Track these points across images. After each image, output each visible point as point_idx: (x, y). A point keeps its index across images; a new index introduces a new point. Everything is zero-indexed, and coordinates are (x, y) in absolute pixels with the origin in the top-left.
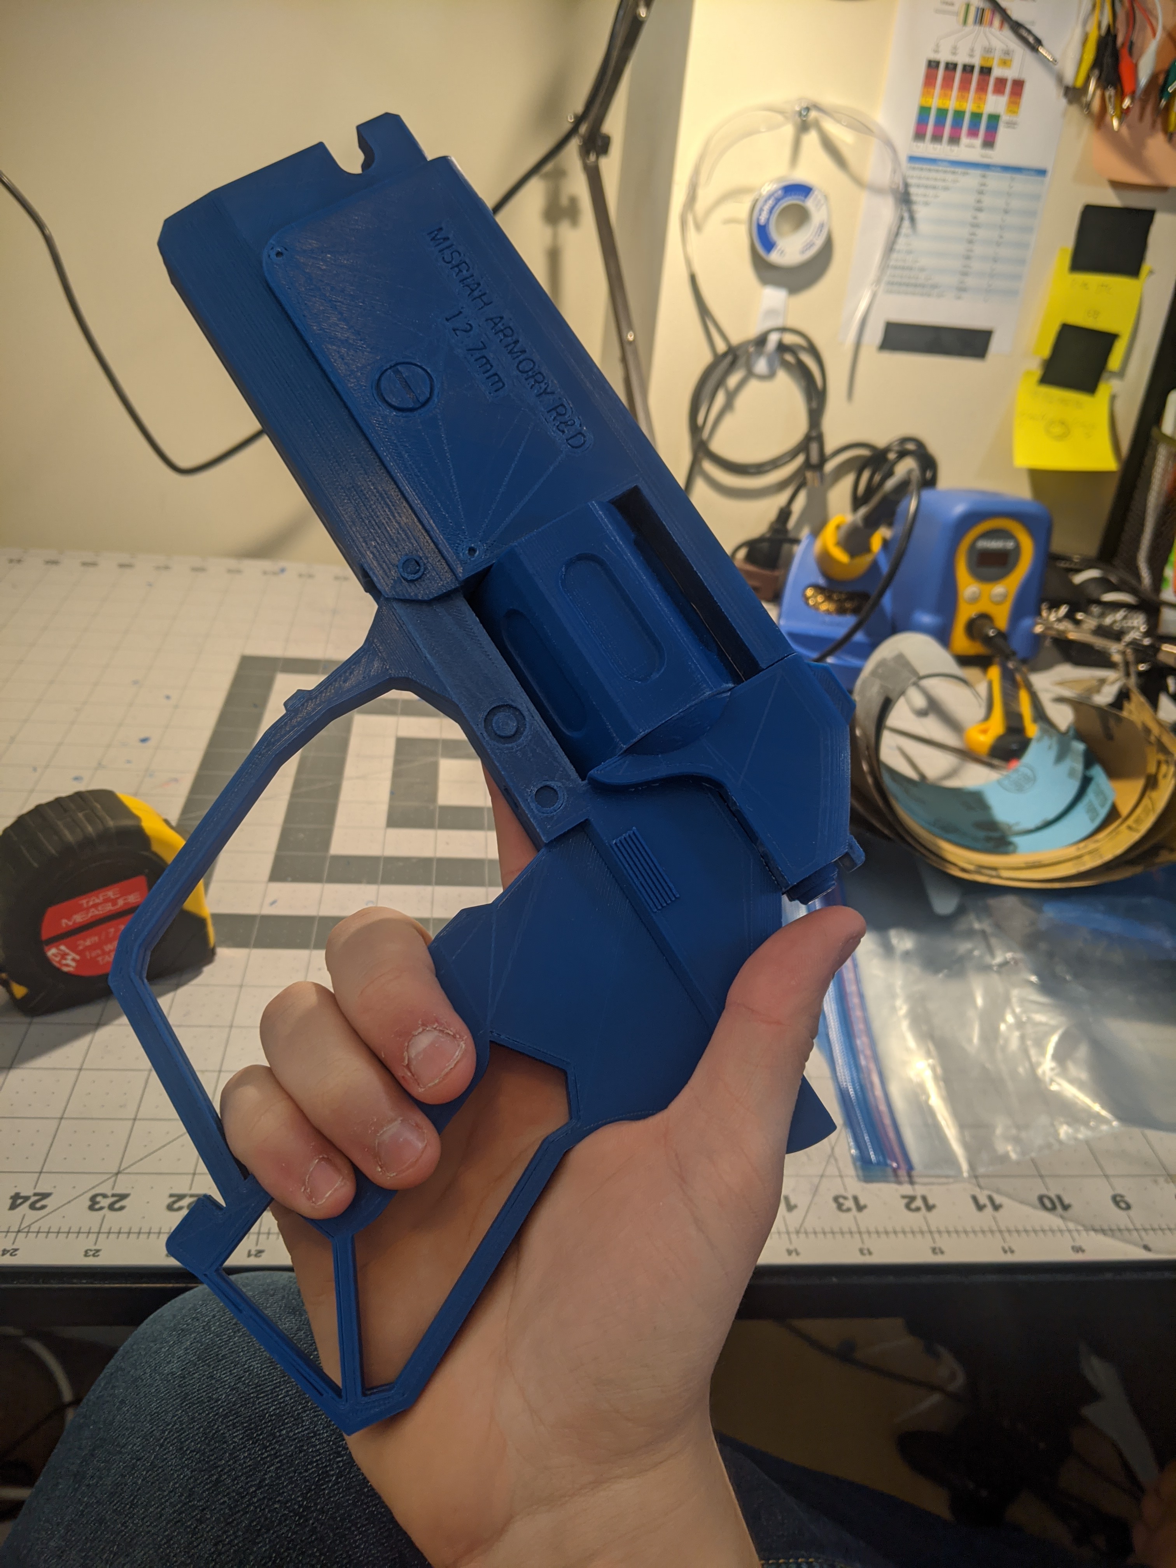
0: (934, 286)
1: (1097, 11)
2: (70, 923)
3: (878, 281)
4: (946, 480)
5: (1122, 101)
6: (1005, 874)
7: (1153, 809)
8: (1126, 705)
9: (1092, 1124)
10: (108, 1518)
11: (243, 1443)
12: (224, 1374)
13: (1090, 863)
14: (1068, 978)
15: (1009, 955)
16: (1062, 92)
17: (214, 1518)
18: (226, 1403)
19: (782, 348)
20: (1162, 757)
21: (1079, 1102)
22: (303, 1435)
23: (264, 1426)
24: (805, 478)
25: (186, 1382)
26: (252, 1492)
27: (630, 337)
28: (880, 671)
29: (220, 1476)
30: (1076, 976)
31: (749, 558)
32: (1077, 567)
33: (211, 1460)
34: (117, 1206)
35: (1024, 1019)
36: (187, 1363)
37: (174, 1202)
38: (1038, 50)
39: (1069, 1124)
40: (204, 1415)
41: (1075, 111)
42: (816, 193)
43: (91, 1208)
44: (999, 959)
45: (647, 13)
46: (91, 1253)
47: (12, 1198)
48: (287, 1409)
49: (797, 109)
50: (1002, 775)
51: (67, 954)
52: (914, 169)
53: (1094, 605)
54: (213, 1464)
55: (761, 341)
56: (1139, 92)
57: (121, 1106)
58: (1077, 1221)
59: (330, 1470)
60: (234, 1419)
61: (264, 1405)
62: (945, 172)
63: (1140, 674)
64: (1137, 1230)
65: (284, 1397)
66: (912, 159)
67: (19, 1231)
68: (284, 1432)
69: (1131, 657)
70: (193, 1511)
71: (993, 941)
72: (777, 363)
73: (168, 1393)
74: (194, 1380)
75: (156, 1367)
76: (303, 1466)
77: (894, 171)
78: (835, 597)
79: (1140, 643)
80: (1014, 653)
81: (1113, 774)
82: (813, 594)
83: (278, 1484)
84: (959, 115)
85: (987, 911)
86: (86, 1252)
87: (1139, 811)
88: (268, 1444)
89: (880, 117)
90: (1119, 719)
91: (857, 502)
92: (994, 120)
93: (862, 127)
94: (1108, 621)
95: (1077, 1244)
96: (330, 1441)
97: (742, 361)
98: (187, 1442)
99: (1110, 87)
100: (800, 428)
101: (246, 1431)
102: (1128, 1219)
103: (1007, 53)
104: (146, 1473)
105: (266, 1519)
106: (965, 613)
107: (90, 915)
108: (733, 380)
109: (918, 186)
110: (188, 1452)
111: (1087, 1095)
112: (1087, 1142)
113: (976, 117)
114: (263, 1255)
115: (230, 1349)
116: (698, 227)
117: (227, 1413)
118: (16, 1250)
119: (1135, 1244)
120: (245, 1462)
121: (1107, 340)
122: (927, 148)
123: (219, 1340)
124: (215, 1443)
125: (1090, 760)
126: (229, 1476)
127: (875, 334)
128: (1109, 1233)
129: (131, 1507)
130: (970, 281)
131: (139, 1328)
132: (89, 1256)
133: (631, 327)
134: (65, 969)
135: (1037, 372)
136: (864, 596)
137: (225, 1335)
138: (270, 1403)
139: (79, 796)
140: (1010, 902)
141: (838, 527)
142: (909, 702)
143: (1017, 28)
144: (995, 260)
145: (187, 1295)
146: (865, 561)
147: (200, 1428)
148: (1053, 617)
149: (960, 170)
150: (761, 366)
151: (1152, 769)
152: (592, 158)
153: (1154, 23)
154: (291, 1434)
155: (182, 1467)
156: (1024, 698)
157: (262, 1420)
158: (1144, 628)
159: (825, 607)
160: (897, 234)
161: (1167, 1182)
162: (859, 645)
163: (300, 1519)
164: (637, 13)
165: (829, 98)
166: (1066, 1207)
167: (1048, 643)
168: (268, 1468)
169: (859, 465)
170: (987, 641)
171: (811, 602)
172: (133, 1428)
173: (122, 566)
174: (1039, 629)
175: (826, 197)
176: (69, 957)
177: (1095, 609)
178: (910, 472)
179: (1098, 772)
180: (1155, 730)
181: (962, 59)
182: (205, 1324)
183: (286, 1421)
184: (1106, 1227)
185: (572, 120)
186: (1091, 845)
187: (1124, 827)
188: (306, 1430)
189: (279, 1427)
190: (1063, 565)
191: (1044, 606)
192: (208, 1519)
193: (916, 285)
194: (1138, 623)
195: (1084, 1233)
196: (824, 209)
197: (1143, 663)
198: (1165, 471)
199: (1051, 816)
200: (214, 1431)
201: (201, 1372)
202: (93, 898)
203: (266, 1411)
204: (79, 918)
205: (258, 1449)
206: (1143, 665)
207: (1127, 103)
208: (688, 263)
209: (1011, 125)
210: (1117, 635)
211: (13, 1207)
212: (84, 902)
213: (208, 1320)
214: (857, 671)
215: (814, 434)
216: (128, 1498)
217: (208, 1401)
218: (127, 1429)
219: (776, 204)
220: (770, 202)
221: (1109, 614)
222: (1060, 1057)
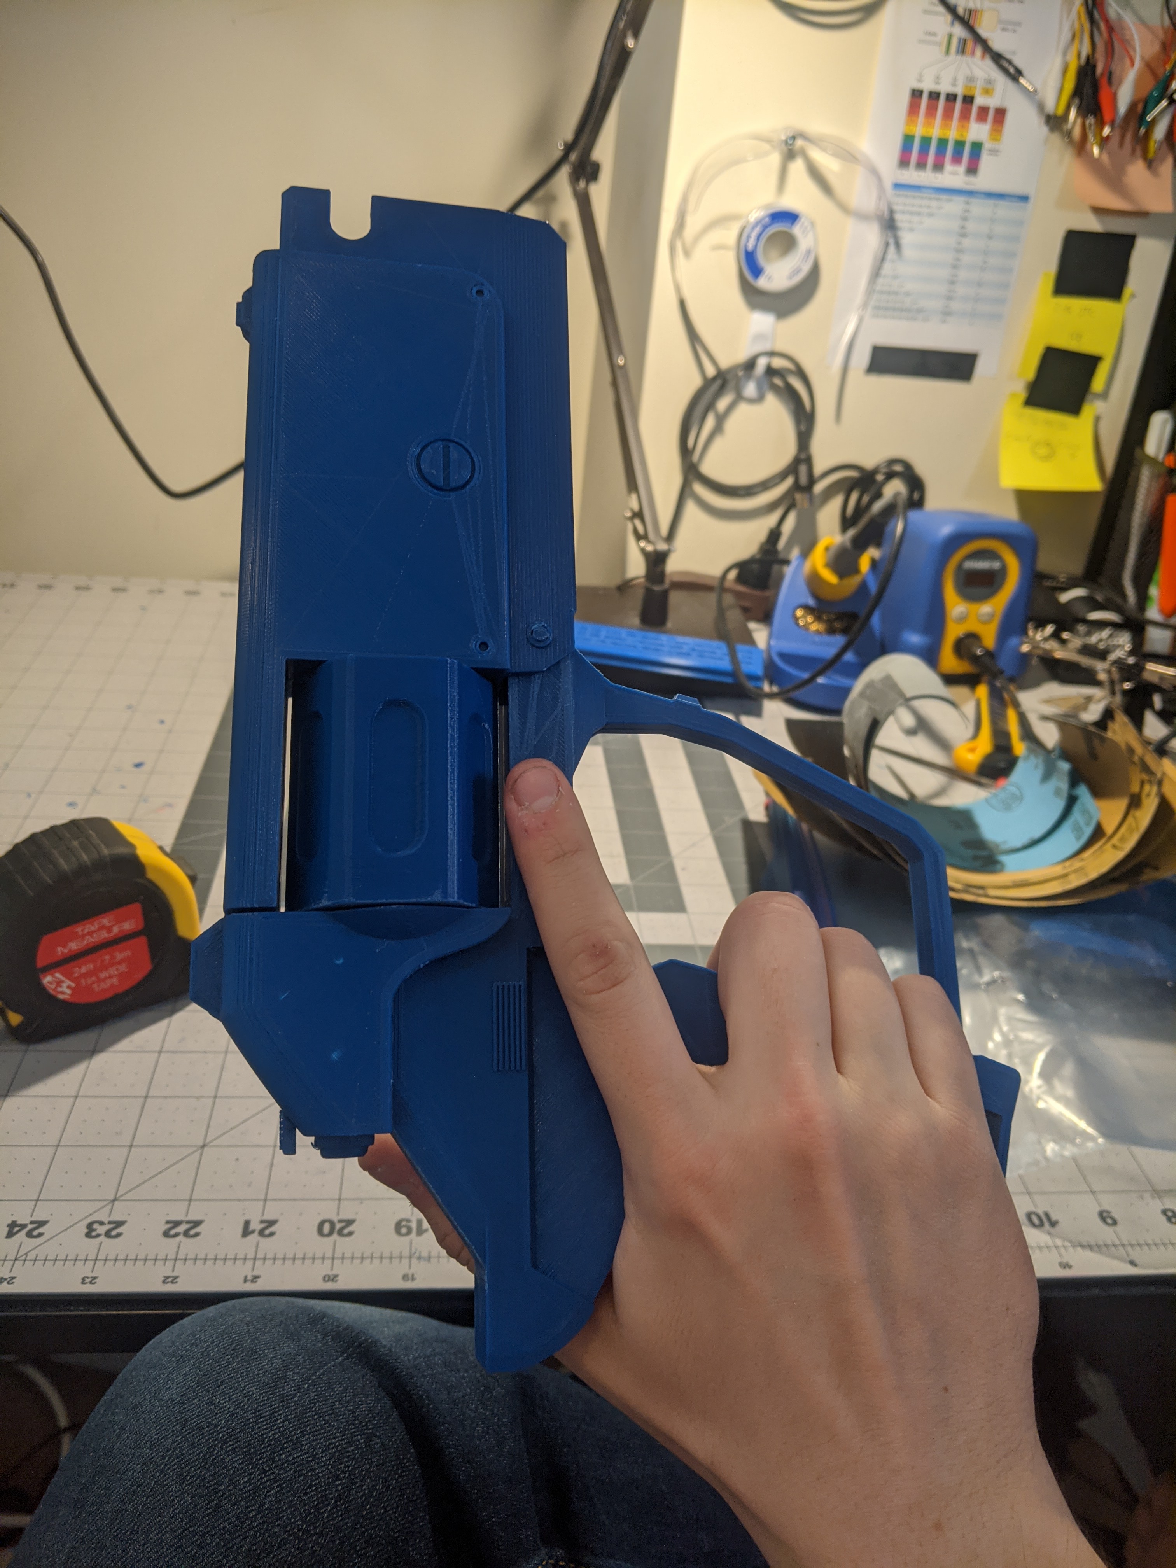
0: (920, 311)
1: (1077, 42)
2: (66, 951)
3: (865, 305)
4: (934, 501)
5: (1102, 129)
6: (992, 892)
7: (1137, 828)
8: (1110, 725)
9: (1078, 1141)
10: (108, 1544)
11: (242, 1468)
12: (222, 1400)
13: (1075, 882)
14: (1054, 996)
15: (996, 974)
16: (1043, 120)
17: (214, 1544)
18: (225, 1429)
19: (771, 371)
20: (1145, 777)
21: (1065, 1119)
22: (303, 1459)
23: (263, 1451)
24: (794, 500)
25: (185, 1408)
26: (252, 1517)
27: (621, 361)
28: (868, 692)
29: (221, 1501)
30: (1062, 993)
31: (740, 579)
32: (1064, 585)
33: (211, 1486)
34: (114, 1233)
35: (1011, 1037)
36: (187, 1389)
37: (170, 1229)
38: (1018, 79)
39: (1055, 1142)
40: (204, 1440)
41: (1056, 139)
42: (803, 220)
43: (88, 1235)
44: (986, 978)
45: (634, 44)
46: (88, 1280)
47: (8, 1226)
48: (286, 1434)
49: (783, 138)
50: (991, 793)
51: (62, 982)
52: (899, 196)
53: (1080, 624)
54: (213, 1490)
55: (750, 365)
56: (1118, 121)
57: (117, 1133)
58: (1064, 1238)
59: (329, 1494)
60: (233, 1445)
61: (263, 1430)
62: (930, 199)
63: (1125, 693)
64: (1123, 1245)
65: (284, 1421)
66: (897, 186)
67: (16, 1259)
68: (284, 1456)
69: (1116, 676)
70: (194, 1536)
71: (982, 960)
72: (766, 386)
73: (168, 1419)
74: (193, 1406)
75: (156, 1393)
76: (302, 1490)
77: (880, 198)
78: (825, 617)
79: (1125, 662)
80: (1001, 672)
81: (1098, 793)
82: (803, 615)
83: (278, 1508)
84: (943, 143)
85: (976, 930)
86: (83, 1279)
87: (1123, 830)
88: (267, 1469)
89: (865, 145)
90: (1103, 740)
91: (846, 523)
92: (977, 147)
93: (848, 155)
94: (1094, 639)
95: (1065, 1260)
96: (329, 1465)
97: (731, 384)
98: (187, 1468)
99: (1091, 116)
100: (789, 451)
101: (246, 1456)
102: (1114, 1233)
103: (989, 82)
104: (147, 1500)
105: (266, 1544)
106: (953, 632)
107: (85, 942)
108: (722, 404)
109: (903, 212)
110: (189, 1477)
111: (1074, 1112)
112: (1074, 1159)
113: (960, 145)
114: (259, 1280)
115: (228, 1375)
116: (687, 253)
117: (226, 1439)
118: (13, 1278)
119: (1121, 1259)
120: (244, 1487)
121: (1091, 362)
122: (912, 176)
123: (219, 1365)
124: (215, 1468)
125: (1075, 779)
126: (230, 1501)
127: (862, 357)
128: (1096, 1248)
129: (131, 1533)
130: (955, 305)
131: (138, 1354)
132: (87, 1283)
133: (621, 352)
134: (61, 997)
135: (1022, 394)
136: (854, 617)
137: (223, 1360)
138: (269, 1428)
139: (74, 825)
140: (997, 920)
141: (827, 549)
142: (898, 721)
143: (998, 58)
144: (980, 284)
145: (186, 1321)
146: (854, 582)
147: (199, 1453)
148: (1039, 637)
149: (944, 197)
150: (750, 389)
151: (1135, 788)
152: (582, 184)
153: (1132, 53)
154: (290, 1458)
155: (182, 1493)
156: (1012, 716)
157: (261, 1445)
158: (1129, 647)
159: (815, 627)
160: (883, 259)
161: (1153, 1197)
162: (849, 664)
163: (299, 1542)
164: (625, 43)
165: (815, 126)
166: (1053, 1224)
167: (1035, 662)
168: (267, 1492)
169: (847, 487)
170: (975, 659)
171: (801, 623)
172: (133, 1454)
173: (115, 590)
174: (1025, 648)
175: (813, 224)
176: (65, 985)
177: (1081, 628)
178: (897, 495)
179: (1083, 791)
180: (1139, 749)
181: (945, 88)
182: (203, 1350)
183: (285, 1445)
184: (1093, 1243)
185: (562, 148)
186: (1077, 864)
187: (1109, 846)
188: (306, 1453)
189: (278, 1452)
190: (1048, 583)
191: (1030, 626)
192: (208, 1544)
193: (902, 310)
194: (1124, 641)
195: (1071, 1250)
196: (810, 235)
197: (1127, 681)
198: (1149, 491)
199: (1038, 833)
200: (214, 1457)
201: (201, 1398)
202: (88, 926)
203: (265, 1436)
204: (74, 946)
205: (257, 1473)
206: (1128, 683)
207: (1107, 131)
208: (678, 288)
209: (994, 152)
210: (1102, 655)
211: (10, 1235)
212: (79, 930)
213: (207, 1346)
214: (847, 691)
215: (803, 456)
216: (129, 1524)
217: (208, 1427)
218: (127, 1455)
219: (763, 231)
220: (758, 229)
221: (1095, 632)
222: (1047, 1075)
